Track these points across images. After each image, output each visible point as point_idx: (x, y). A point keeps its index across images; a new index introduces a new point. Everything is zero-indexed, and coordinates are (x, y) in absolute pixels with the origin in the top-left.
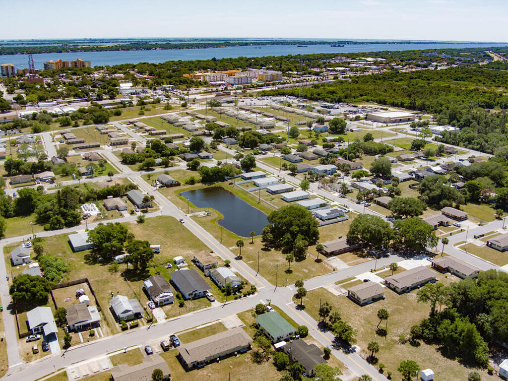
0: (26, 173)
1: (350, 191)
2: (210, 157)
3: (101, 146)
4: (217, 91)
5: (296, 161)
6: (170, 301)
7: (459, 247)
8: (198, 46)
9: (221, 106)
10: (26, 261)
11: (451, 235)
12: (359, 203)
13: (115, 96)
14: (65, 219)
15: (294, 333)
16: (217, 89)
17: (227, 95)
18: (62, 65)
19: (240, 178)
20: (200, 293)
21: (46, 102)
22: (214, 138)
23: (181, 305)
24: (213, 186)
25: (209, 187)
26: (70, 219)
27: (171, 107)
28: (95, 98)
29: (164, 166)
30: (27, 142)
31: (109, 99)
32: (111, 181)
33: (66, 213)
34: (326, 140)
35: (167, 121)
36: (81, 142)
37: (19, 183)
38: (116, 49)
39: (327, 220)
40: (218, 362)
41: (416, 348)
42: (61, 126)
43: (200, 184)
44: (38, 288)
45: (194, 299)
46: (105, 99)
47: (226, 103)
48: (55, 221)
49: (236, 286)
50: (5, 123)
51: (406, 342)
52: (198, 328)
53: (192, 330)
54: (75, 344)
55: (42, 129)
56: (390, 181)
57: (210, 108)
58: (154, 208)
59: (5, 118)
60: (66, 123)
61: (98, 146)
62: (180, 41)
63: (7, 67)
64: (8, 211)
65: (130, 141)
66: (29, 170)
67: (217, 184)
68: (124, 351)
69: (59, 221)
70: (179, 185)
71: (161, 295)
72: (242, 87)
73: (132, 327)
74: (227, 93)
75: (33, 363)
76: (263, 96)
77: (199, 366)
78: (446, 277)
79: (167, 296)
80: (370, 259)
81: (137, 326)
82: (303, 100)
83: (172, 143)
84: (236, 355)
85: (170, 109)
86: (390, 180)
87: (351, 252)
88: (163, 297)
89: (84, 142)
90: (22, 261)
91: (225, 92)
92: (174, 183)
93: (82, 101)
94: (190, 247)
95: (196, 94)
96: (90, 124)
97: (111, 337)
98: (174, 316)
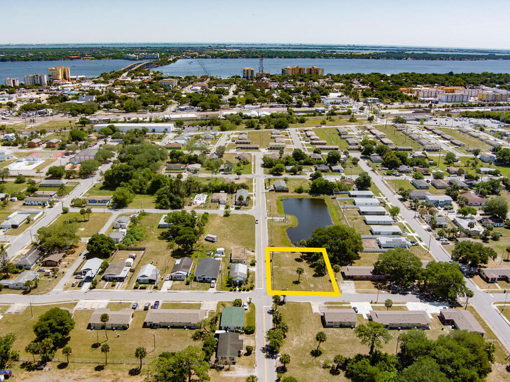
0: (183, 163)
1: (443, 226)
2: (341, 171)
3: (259, 149)
4: (420, 107)
5: (420, 187)
6: (182, 278)
7: (497, 307)
8: (454, 58)
9: (405, 123)
10: (122, 227)
11: (504, 292)
12: (438, 239)
13: (314, 105)
14: (171, 202)
15: (241, 328)
16: (420, 106)
17: (426, 112)
18: (298, 71)
19: (347, 195)
20: (208, 278)
21: (253, 105)
22: (362, 154)
23: (188, 284)
24: (316, 197)
25: (313, 197)
26: (174, 203)
27: (355, 119)
28: (295, 104)
29: (293, 173)
30: (207, 138)
31: (308, 107)
32: (239, 179)
33: (173, 198)
34: (480, 171)
35: (338, 133)
36: (247, 143)
37: (172, 170)
38: (367, 57)
39: (384, 248)
40: (168, 328)
41: (332, 375)
42: (246, 128)
43: (307, 194)
44: (104, 245)
45: (201, 282)
46: (304, 106)
47: (416, 120)
48: (163, 202)
49: (238, 281)
50: (206, 120)
51: (328, 367)
52: (182, 302)
53: (177, 302)
54: (98, 288)
55: (228, 128)
56: (501, 224)
57: (393, 124)
58: (248, 207)
59: (207, 116)
60: (251, 125)
61: (257, 148)
62: (441, 51)
63: (248, 70)
64: (143, 189)
65: (287, 147)
66: (186, 160)
67: (321, 197)
68: (120, 302)
69: (166, 203)
70: (287, 191)
71: (177, 272)
72: (451, 106)
73: (141, 288)
74: (427, 110)
75: (66, 292)
76: (463, 116)
77: (154, 327)
78: (442, 329)
79: (181, 274)
80: (384, 292)
81: (144, 288)
82: (505, 126)
83: (320, 154)
84: (185, 329)
85: (354, 122)
86: (502, 222)
87: (372, 281)
88: (178, 273)
89: (249, 143)
90: (119, 226)
91: (425, 109)
92: (285, 189)
93: (283, 107)
94: (241, 243)
95: (396, 109)
96: (271, 128)
97: (123, 290)
98: (175, 290)
